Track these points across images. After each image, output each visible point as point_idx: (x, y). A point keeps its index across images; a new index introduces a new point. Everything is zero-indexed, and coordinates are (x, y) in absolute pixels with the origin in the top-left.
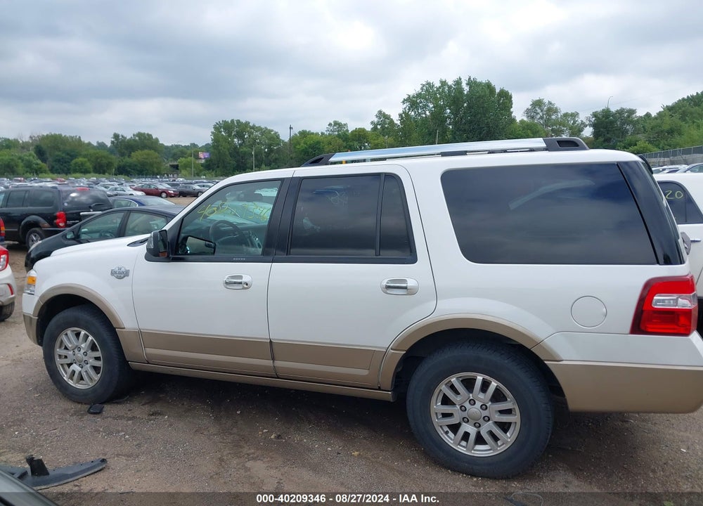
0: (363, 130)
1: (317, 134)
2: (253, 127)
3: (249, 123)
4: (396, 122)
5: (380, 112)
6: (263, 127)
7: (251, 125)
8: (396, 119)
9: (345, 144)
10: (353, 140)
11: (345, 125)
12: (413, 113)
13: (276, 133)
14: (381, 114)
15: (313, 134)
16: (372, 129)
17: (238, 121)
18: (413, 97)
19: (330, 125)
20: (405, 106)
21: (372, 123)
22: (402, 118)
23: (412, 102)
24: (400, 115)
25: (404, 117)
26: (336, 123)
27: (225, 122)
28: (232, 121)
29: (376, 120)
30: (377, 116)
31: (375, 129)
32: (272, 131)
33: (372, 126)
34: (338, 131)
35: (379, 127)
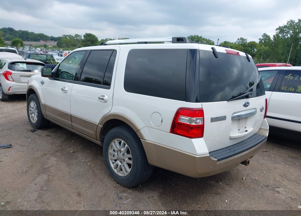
0: (254, 42)
1: (232, 43)
2: (203, 39)
3: (202, 37)
4: (271, 39)
5: (265, 34)
6: (208, 39)
7: (203, 38)
8: (272, 38)
9: (244, 48)
10: (249, 47)
11: (246, 39)
12: (281, 35)
13: (213, 42)
14: (265, 35)
15: (230, 43)
16: (259, 42)
17: (197, 36)
18: (282, 27)
19: (238, 39)
20: (277, 31)
21: (259, 39)
22: (275, 37)
23: (281, 30)
24: (274, 36)
25: (276, 37)
26: (241, 39)
27: (192, 36)
28: (195, 36)
29: (262, 38)
30: (262, 36)
31: (260, 42)
32: (211, 41)
33: (259, 41)
34: (242, 42)
35: (263, 41)
